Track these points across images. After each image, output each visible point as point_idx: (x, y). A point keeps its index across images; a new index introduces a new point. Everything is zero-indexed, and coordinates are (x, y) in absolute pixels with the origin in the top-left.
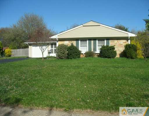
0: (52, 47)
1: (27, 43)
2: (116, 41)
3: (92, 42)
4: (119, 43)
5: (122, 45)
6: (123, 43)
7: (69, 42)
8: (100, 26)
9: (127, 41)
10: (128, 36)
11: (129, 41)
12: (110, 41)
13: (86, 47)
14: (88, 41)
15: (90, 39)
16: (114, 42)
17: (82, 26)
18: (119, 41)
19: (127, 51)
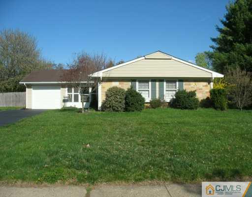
0: (70, 91)
1: (25, 83)
2: (193, 84)
3: (157, 83)
4: (198, 86)
5: (202, 89)
6: (203, 86)
7: (120, 84)
8: (170, 59)
9: (209, 84)
10: (211, 77)
11: (212, 84)
12: (184, 83)
13: (147, 92)
14: (150, 83)
15: (154, 80)
16: (190, 85)
17: (144, 58)
18: (197, 83)
19: (216, 99)
